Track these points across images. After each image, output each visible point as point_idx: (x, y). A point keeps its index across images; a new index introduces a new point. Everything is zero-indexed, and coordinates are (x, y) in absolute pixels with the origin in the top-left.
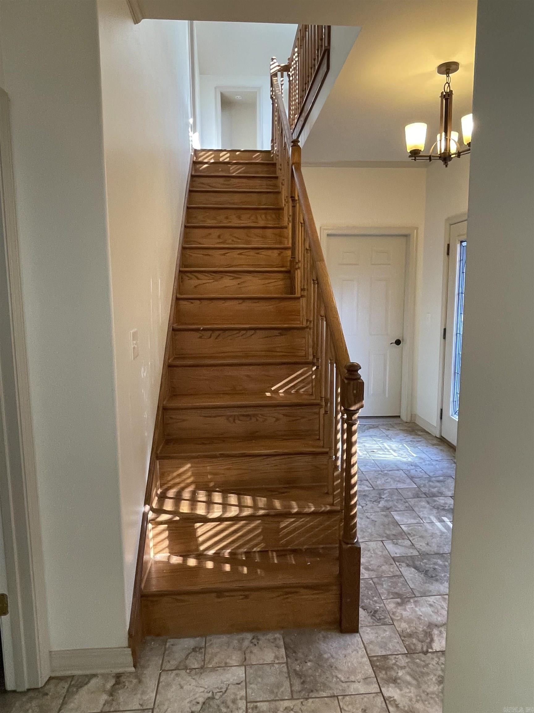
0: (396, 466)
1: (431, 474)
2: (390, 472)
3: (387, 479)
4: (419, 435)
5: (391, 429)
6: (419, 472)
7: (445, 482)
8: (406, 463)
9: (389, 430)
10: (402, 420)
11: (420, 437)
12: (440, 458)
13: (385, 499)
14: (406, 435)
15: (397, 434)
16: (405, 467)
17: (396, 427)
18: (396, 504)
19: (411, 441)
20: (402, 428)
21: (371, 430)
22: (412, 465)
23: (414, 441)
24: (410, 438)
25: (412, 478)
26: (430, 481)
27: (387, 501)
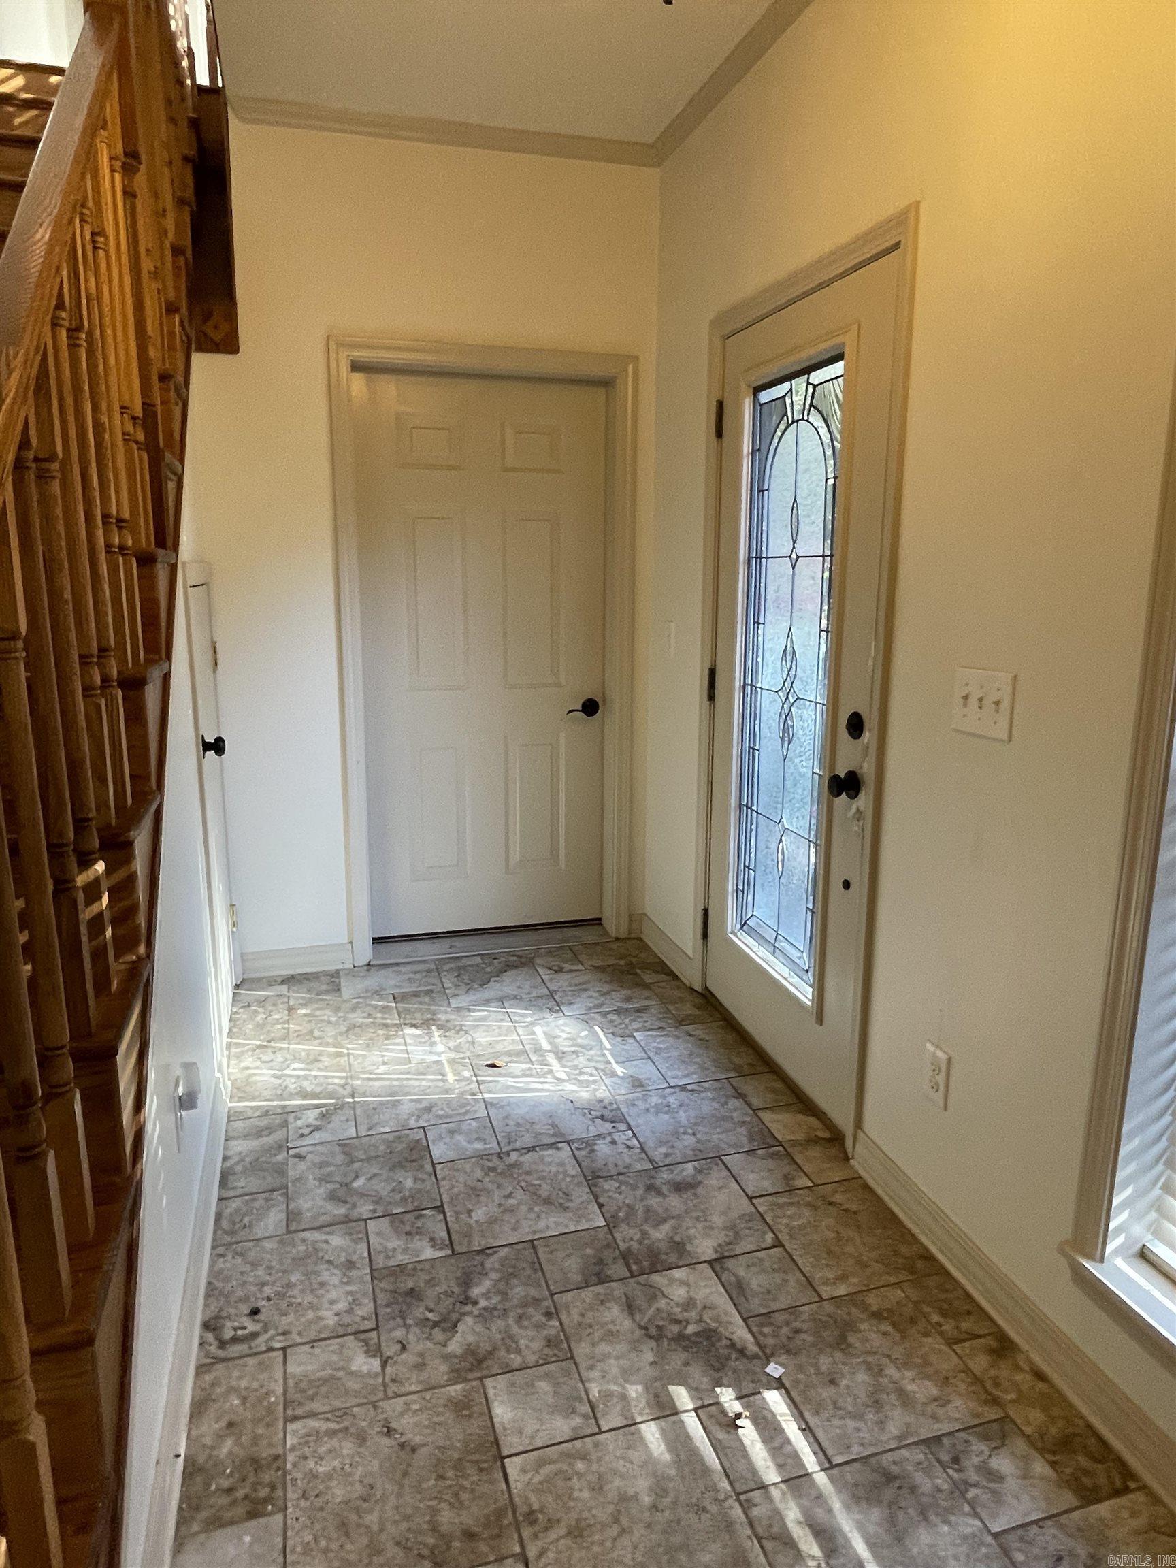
0: (554, 1125)
1: (658, 1154)
2: (527, 1158)
3: (510, 1196)
4: (646, 986)
5: (567, 966)
6: (621, 1148)
7: (700, 1190)
8: (586, 1110)
9: (560, 970)
10: (606, 933)
11: (646, 993)
12: (695, 1078)
13: (483, 1303)
14: (606, 988)
15: (581, 988)
16: (578, 1127)
17: (583, 957)
18: (515, 1330)
19: (619, 1012)
20: (600, 963)
21: (508, 976)
22: (602, 1117)
23: (627, 1010)
24: (616, 1000)
25: (593, 1178)
26: (650, 1188)
27: (486, 1316)
